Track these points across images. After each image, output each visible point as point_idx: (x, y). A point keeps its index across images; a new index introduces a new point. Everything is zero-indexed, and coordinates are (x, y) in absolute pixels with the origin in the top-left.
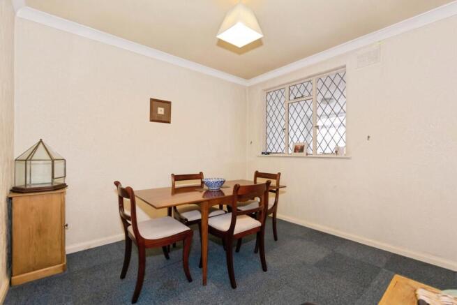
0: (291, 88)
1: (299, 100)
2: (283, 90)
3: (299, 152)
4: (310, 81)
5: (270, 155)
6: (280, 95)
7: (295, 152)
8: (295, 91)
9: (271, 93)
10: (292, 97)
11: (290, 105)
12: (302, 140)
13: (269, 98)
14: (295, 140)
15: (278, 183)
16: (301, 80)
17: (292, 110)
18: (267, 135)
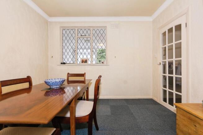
0: (79, 30)
1: (83, 37)
2: (74, 30)
3: (85, 63)
4: (89, 29)
5: (66, 64)
6: (72, 32)
7: (82, 62)
8: (81, 32)
9: (66, 30)
10: (80, 35)
11: (78, 39)
12: (85, 57)
13: (64, 32)
14: (81, 57)
15: (85, 79)
16: (85, 27)
17: (79, 41)
18: (63, 53)
